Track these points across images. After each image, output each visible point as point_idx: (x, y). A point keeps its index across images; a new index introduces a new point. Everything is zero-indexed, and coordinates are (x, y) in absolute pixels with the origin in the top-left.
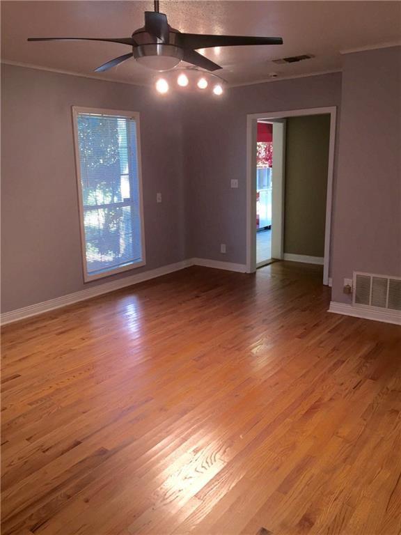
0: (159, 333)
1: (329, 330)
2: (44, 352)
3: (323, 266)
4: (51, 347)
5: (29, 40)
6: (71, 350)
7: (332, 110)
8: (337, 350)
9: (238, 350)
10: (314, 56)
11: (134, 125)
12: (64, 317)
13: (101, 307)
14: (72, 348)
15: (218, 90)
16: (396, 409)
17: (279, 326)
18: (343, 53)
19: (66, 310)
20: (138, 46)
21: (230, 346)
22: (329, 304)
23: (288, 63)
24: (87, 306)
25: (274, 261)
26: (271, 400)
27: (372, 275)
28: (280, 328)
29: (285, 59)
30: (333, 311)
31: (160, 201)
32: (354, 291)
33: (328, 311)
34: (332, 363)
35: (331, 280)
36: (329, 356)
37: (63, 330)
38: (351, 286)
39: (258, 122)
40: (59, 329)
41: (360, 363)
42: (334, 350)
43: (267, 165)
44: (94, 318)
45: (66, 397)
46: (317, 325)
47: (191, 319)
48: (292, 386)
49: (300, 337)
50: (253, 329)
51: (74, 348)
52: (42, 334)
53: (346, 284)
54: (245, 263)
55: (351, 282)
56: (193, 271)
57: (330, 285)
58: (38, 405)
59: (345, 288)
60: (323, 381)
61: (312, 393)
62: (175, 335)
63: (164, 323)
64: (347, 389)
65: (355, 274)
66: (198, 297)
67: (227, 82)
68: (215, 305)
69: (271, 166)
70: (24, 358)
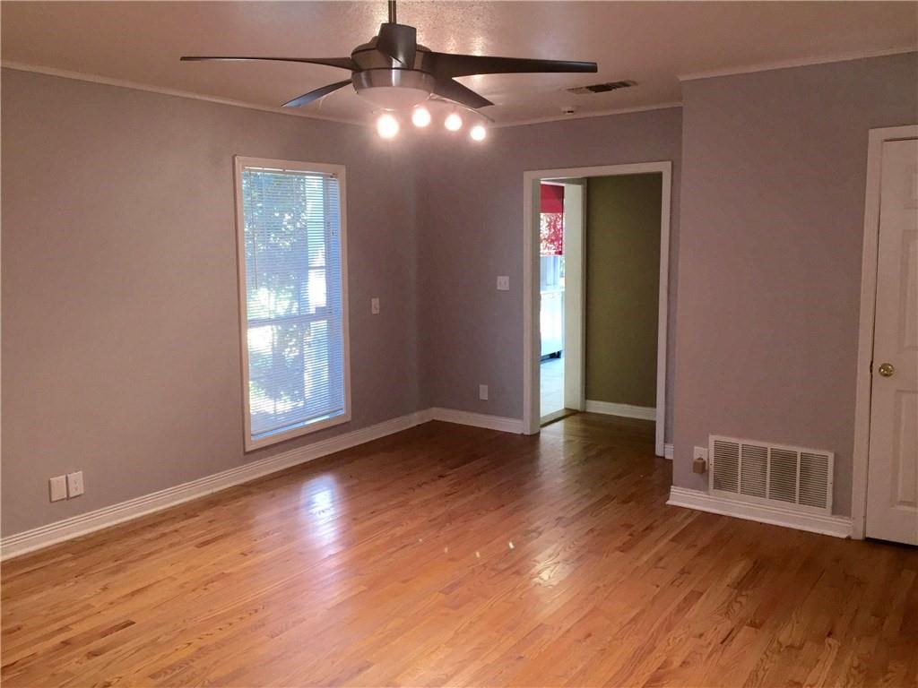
0: (378, 543)
1: (670, 537)
2: (175, 579)
3: (654, 422)
4: (188, 570)
5: (183, 59)
6: (223, 576)
7: (664, 168)
8: (689, 573)
9: (518, 573)
10: (635, 83)
11: (336, 187)
12: (209, 514)
13: (273, 496)
14: (225, 572)
15: (479, 134)
16: (796, 680)
17: (586, 531)
18: (682, 78)
19: (212, 502)
20: (361, 70)
21: (503, 566)
22: (668, 491)
23: (593, 94)
24: (249, 493)
25: (569, 413)
26: (580, 667)
27: (741, 442)
28: (587, 533)
29: (587, 87)
30: (675, 503)
31: (378, 312)
32: (712, 468)
33: (669, 502)
34: (681, 597)
35: (670, 448)
36: (677, 583)
37: (208, 537)
38: (705, 459)
39: (542, 182)
40: (202, 535)
41: (730, 596)
42: (683, 572)
43: (553, 252)
44: (262, 516)
45: (216, 663)
46: (649, 528)
47: (433, 516)
48: (617, 639)
49: (625, 548)
50: (540, 533)
51: (229, 571)
52: (171, 545)
53: (696, 457)
54: (520, 417)
55: (705, 452)
56: (432, 431)
57: (668, 457)
58: (168, 677)
59: (695, 463)
60: (668, 630)
61: (651, 651)
62: (405, 546)
63: (386, 524)
64: (710, 644)
65: (712, 439)
66: (441, 476)
67: (493, 121)
68: (473, 493)
69: (560, 253)
70: (139, 591)
